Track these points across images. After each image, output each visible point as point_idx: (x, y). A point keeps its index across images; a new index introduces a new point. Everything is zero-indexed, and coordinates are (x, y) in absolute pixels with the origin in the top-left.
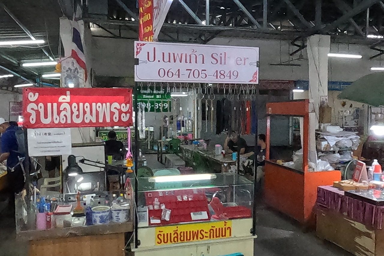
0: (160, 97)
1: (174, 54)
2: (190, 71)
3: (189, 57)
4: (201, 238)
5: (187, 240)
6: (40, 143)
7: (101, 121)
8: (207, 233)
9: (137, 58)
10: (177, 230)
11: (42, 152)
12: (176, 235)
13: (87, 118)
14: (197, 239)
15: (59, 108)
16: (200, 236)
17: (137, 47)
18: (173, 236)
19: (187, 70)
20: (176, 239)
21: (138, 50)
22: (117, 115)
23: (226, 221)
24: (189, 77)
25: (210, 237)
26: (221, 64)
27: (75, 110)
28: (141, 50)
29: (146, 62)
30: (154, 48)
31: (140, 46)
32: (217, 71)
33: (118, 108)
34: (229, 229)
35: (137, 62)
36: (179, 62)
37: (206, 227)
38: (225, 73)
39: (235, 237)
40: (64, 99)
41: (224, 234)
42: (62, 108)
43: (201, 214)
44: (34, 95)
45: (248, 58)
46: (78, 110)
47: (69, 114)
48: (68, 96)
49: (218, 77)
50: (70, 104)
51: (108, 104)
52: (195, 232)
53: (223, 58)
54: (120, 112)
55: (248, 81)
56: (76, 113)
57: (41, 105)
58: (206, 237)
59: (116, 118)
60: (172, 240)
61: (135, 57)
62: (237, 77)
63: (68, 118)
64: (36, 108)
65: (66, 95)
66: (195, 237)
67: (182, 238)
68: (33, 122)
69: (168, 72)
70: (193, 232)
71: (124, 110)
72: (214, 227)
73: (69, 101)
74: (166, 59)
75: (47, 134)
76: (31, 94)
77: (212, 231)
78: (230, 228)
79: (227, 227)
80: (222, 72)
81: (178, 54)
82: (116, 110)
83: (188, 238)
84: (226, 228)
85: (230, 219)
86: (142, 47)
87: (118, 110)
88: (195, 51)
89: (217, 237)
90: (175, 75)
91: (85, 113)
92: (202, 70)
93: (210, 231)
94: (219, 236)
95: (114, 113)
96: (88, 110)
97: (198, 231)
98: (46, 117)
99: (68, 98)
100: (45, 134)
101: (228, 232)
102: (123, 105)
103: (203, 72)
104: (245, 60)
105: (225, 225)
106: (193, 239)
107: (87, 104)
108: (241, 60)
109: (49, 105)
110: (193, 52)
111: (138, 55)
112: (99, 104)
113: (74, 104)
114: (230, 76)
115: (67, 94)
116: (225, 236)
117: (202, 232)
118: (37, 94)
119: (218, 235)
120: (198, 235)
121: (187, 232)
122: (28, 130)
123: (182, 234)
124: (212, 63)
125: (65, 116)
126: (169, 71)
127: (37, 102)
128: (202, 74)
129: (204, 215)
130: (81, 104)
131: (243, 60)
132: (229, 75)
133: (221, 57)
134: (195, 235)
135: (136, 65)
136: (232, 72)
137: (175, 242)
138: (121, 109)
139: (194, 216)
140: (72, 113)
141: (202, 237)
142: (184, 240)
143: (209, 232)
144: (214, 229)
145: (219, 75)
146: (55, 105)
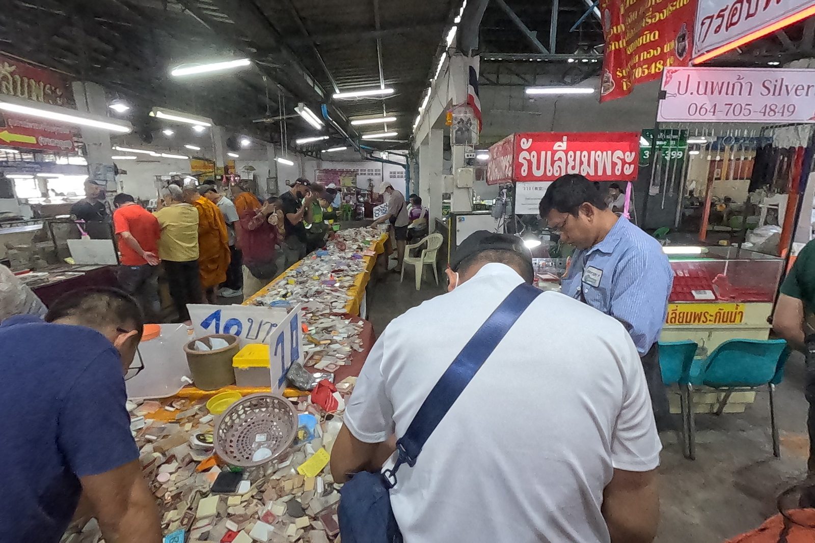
0: (674, 144)
1: (713, 83)
2: (730, 106)
3: (732, 86)
4: (703, 322)
5: (686, 322)
6: (529, 199)
7: (600, 173)
8: (712, 316)
9: (665, 90)
10: (676, 310)
11: (530, 209)
12: (674, 315)
13: (583, 170)
14: (699, 322)
15: (554, 157)
16: (703, 318)
17: (666, 75)
18: (670, 316)
19: (726, 104)
20: (673, 320)
21: (668, 80)
22: (619, 167)
23: (739, 304)
24: (727, 115)
25: (715, 322)
26: (774, 94)
27: (570, 160)
28: (671, 78)
29: (675, 95)
30: (689, 76)
31: (670, 74)
32: (766, 106)
33: (621, 158)
34: (740, 314)
35: (663, 95)
36: (718, 93)
37: (712, 309)
38: (776, 108)
39: (746, 324)
40: (560, 146)
41: (733, 320)
42: (556, 158)
43: (705, 293)
44: (528, 141)
45: (813, 86)
46: (574, 160)
47: (563, 165)
48: (564, 142)
49: (767, 114)
50: (566, 152)
51: (610, 152)
52: (698, 314)
53: (778, 88)
54: (624, 162)
55: (808, 119)
56: (571, 163)
57: (534, 153)
58: (710, 320)
59: (618, 170)
60: (669, 321)
61: (662, 89)
62: (792, 114)
63: (562, 169)
64: (528, 158)
65: (562, 141)
66: (697, 319)
67: (681, 320)
68: (524, 174)
69: (701, 108)
70: (695, 313)
71: (628, 160)
72: (723, 309)
73: (565, 148)
74: (702, 90)
75: (538, 189)
76: (524, 140)
77: (718, 314)
78: (742, 312)
79: (739, 310)
80: (773, 108)
81: (718, 83)
82: (619, 160)
83: (688, 320)
84: (737, 313)
85: (743, 302)
86: (673, 74)
87: (621, 159)
88: (741, 78)
89: (723, 321)
90: (709, 112)
91: (581, 163)
92: (747, 105)
93: (716, 314)
94: (726, 322)
95: (616, 164)
96: (585, 160)
97: (701, 313)
98: (538, 168)
99: (563, 145)
100: (536, 188)
101: (738, 317)
102: (628, 153)
103: (748, 107)
104: (809, 87)
105: (737, 309)
106: (694, 321)
107: (585, 153)
108: (803, 89)
109: (543, 153)
110: (738, 79)
111: (666, 86)
112: (599, 153)
113: (571, 153)
114: (783, 113)
115: (564, 140)
116: (734, 322)
117: (706, 314)
118: (530, 140)
119: (725, 320)
120: (701, 316)
121: (687, 313)
122: (517, 183)
123: (681, 315)
124: (761, 94)
125: (559, 167)
126: (703, 107)
127: (529, 150)
128: (745, 109)
129: (709, 295)
130: (578, 153)
131: (806, 88)
132: (781, 111)
133: (775, 86)
134: (697, 317)
135: (662, 99)
136: (786, 107)
137: (671, 322)
138: (624, 159)
139: (697, 295)
140: (567, 163)
141: (705, 321)
142: (682, 322)
143: (714, 315)
144: (722, 312)
145: (768, 110)
146: (549, 153)
